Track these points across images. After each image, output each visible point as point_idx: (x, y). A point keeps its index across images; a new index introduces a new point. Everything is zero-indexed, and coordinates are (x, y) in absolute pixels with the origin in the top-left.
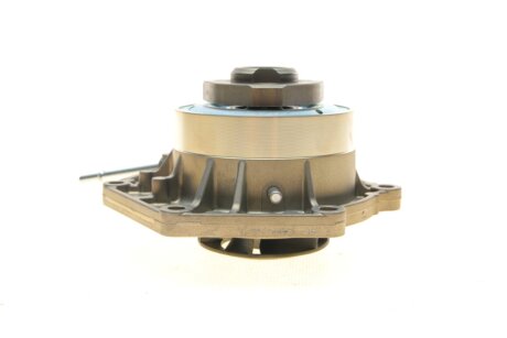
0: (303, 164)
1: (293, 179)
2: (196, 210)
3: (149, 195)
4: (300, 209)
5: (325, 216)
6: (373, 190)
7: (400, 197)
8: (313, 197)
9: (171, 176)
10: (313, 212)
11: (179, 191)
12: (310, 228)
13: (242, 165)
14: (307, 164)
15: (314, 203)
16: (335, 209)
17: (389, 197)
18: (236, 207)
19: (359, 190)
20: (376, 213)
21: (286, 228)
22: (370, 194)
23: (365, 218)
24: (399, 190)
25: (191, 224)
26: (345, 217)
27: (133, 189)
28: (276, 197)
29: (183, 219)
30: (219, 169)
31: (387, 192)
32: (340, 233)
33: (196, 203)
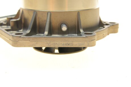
0: (77, 13)
1: (72, 20)
2: (28, 35)
3: (9, 28)
4: (75, 33)
5: (87, 37)
6: (107, 25)
7: (118, 28)
8: (81, 28)
9: (19, 19)
10: (81, 35)
11: (23, 25)
12: (80, 43)
13: (49, 14)
14: (78, 13)
15: (82, 31)
16: (92, 34)
17: (114, 27)
18: (46, 33)
19: (101, 24)
20: (108, 34)
21: (69, 43)
22: (106, 27)
23: (104, 37)
24: (118, 25)
25: (25, 41)
26: (96, 37)
27: (4, 25)
28: (64, 28)
29: (21, 39)
30: (39, 16)
31: (113, 25)
32: (93, 45)
33: (28, 31)
